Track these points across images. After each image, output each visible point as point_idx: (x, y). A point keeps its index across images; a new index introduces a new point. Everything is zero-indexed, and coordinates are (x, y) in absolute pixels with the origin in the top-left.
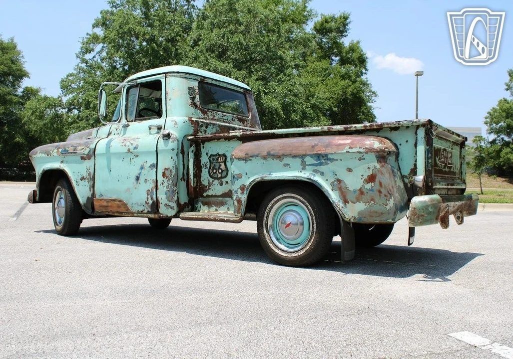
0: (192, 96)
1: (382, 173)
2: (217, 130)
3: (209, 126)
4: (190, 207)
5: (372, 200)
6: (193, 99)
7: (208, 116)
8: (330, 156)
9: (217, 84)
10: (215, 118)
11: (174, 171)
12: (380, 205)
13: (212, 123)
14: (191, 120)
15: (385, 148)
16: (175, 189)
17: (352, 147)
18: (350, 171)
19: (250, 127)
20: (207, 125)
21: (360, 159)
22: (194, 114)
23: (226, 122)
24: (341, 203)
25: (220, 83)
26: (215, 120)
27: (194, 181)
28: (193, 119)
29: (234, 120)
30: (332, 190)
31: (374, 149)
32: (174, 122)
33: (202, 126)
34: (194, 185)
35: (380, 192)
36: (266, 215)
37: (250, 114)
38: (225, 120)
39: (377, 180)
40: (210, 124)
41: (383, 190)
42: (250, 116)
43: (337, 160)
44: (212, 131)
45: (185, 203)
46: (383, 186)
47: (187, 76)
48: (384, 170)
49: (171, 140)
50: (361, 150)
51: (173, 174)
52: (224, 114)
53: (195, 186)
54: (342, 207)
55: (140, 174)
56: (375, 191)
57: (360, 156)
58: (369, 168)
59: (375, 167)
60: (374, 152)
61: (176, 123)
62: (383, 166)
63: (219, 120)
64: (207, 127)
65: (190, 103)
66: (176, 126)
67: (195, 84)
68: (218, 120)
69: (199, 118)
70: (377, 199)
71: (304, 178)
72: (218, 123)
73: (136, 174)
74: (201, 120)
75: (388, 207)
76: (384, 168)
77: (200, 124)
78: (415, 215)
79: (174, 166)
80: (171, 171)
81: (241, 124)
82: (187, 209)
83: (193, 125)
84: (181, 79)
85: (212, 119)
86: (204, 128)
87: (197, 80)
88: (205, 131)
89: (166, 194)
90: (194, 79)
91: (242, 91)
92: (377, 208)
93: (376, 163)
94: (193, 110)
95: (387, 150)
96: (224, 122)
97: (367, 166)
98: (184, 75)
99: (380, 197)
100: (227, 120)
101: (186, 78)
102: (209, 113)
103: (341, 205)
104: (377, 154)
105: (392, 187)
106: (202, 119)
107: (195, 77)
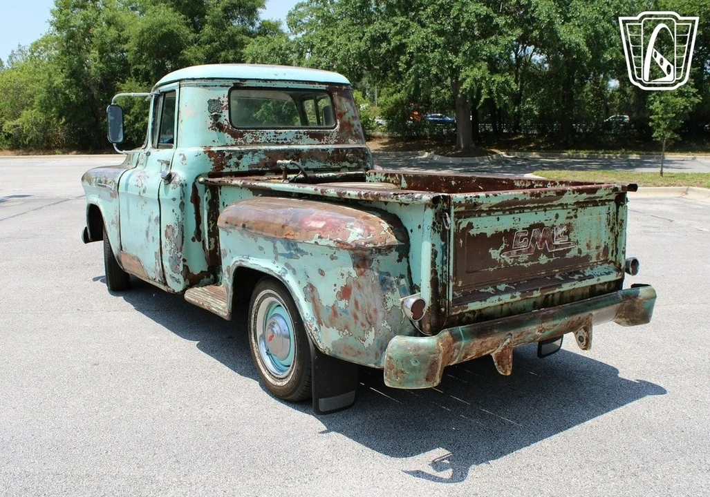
0: (213, 114)
1: (359, 286)
2: (261, 160)
3: (245, 156)
4: (212, 277)
5: (347, 327)
6: (216, 117)
7: (245, 140)
8: (299, 246)
9: (269, 86)
10: (259, 141)
11: (177, 230)
12: (355, 338)
13: (250, 151)
14: (209, 151)
15: (366, 243)
16: (179, 254)
17: (322, 236)
18: (322, 275)
19: (336, 143)
20: (241, 155)
21: (332, 258)
22: (216, 140)
23: (283, 144)
24: (315, 322)
25: (273, 83)
26: (258, 143)
27: (210, 243)
28: (212, 149)
29: (301, 138)
30: (305, 299)
31: (347, 244)
32: (182, 157)
33: (230, 157)
34: (209, 247)
35: (356, 317)
36: (253, 316)
37: (338, 123)
38: (280, 142)
39: (352, 296)
40: (247, 152)
41: (359, 314)
42: (338, 127)
43: (307, 254)
44: (251, 162)
45: (202, 272)
46: (360, 307)
47: (208, 83)
48: (362, 280)
49: (171, 185)
50: (332, 244)
51: (176, 234)
52: (279, 131)
53: (211, 249)
54: (316, 330)
55: (148, 228)
56: (350, 313)
57: (331, 252)
58: (342, 275)
59: (349, 273)
60: (347, 249)
61: (184, 159)
62: (361, 274)
63: (269, 142)
64: (240, 158)
65: (211, 125)
66: (184, 162)
67: (222, 94)
68: (265, 143)
69: (227, 145)
70: (352, 327)
71: (276, 274)
72: (264, 147)
73: (145, 228)
74: (230, 148)
75: (366, 344)
76: (362, 277)
77: (227, 154)
78: (391, 369)
79: (177, 222)
80: (173, 230)
81: (317, 141)
82: (206, 280)
83: (213, 158)
84: (198, 89)
85: (252, 144)
86: (235, 159)
87: (228, 86)
88: (237, 165)
89: (169, 261)
90: (221, 86)
91: (324, 87)
92: (352, 341)
93: (352, 268)
94: (214, 134)
95: (371, 246)
96: (277, 144)
97: (339, 270)
98: (203, 82)
99: (356, 325)
100: (285, 139)
101: (205, 86)
102: (247, 135)
103: (315, 325)
104: (352, 252)
105: (375, 311)
106: (232, 145)
107: (222, 82)
